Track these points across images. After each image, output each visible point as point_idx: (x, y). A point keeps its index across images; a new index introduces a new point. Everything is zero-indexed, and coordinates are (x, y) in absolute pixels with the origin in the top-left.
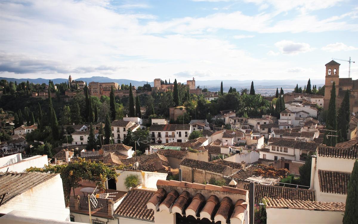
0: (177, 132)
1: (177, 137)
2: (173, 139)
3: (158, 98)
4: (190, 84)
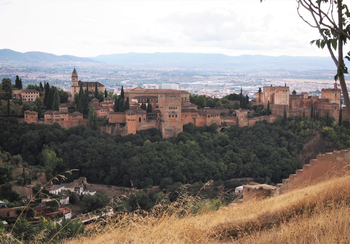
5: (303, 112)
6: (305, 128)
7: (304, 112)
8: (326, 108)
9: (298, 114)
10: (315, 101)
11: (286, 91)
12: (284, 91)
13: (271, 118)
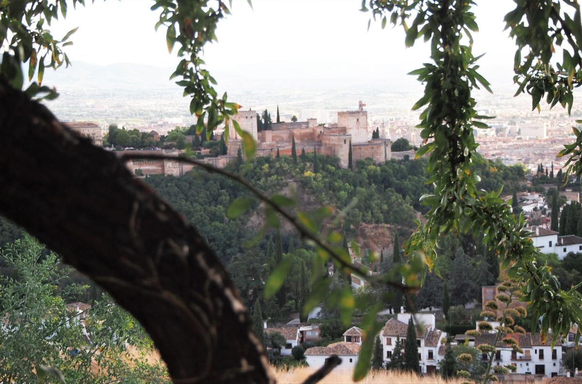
0: (536, 351)
1: (536, 360)
2: (527, 364)
3: (252, 178)
4: (351, 126)
5: (276, 150)
6: (269, 175)
7: (278, 149)
8: (332, 143)
9: (266, 153)
10: (321, 132)
11: (251, 117)
12: (247, 117)
13: (220, 161)
